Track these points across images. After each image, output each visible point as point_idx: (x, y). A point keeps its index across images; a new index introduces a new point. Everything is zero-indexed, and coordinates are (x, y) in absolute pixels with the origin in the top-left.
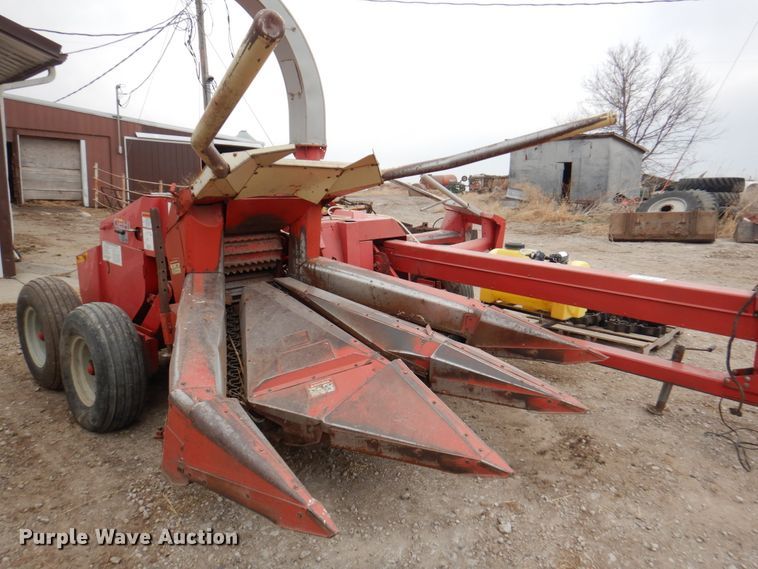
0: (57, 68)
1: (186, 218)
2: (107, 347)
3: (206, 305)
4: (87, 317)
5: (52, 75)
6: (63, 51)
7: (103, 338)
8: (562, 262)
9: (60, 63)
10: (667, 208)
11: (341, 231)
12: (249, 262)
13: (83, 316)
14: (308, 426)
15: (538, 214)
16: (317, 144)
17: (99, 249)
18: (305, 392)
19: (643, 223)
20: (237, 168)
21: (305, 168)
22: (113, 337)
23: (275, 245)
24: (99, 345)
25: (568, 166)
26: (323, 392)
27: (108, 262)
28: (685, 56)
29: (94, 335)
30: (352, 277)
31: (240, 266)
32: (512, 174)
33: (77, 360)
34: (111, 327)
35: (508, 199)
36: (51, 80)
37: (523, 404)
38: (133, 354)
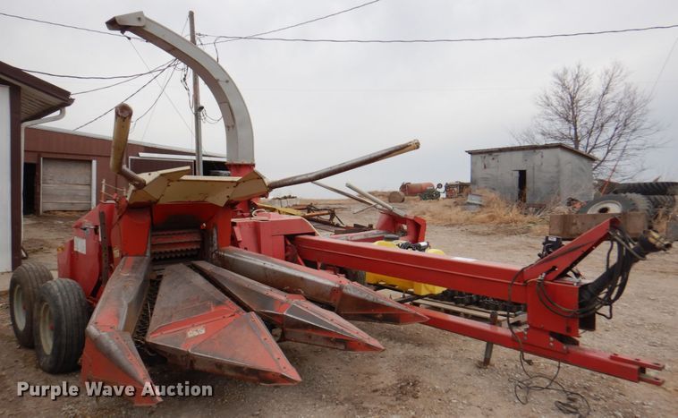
0: (67, 108)
1: (124, 217)
2: (62, 307)
3: (128, 277)
4: (52, 287)
5: (63, 114)
6: (72, 97)
7: (60, 302)
8: (420, 250)
9: (69, 105)
10: (604, 210)
11: (256, 227)
12: (174, 249)
13: (49, 287)
14: (182, 356)
15: (492, 218)
16: (246, 162)
17: (72, 243)
18: (185, 334)
19: (579, 224)
20: (151, 183)
21: (207, 181)
22: (67, 302)
23: (196, 238)
24: (57, 307)
25: (522, 174)
26: (197, 334)
27: (77, 252)
28: (623, 74)
29: (55, 300)
30: (250, 261)
31: (166, 252)
32: (474, 182)
33: (45, 321)
34: (67, 294)
35: (469, 204)
36: (62, 118)
37: (342, 347)
38: (80, 314)
